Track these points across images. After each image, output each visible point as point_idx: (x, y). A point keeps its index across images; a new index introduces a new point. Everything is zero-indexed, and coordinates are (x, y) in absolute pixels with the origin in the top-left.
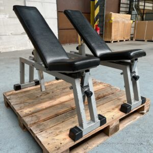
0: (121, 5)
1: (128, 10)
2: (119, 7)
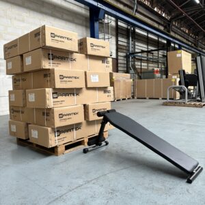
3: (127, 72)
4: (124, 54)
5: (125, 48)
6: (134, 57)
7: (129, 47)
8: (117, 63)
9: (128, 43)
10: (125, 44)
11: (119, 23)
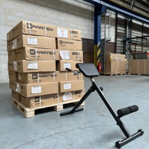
0: (117, 48)
1: (122, 51)
2: (115, 49)
3: (124, 53)
4: (122, 40)
5: (122, 35)
6: (130, 42)
7: (126, 34)
8: (116, 47)
9: (126, 31)
10: (123, 32)
11: (119, 16)
